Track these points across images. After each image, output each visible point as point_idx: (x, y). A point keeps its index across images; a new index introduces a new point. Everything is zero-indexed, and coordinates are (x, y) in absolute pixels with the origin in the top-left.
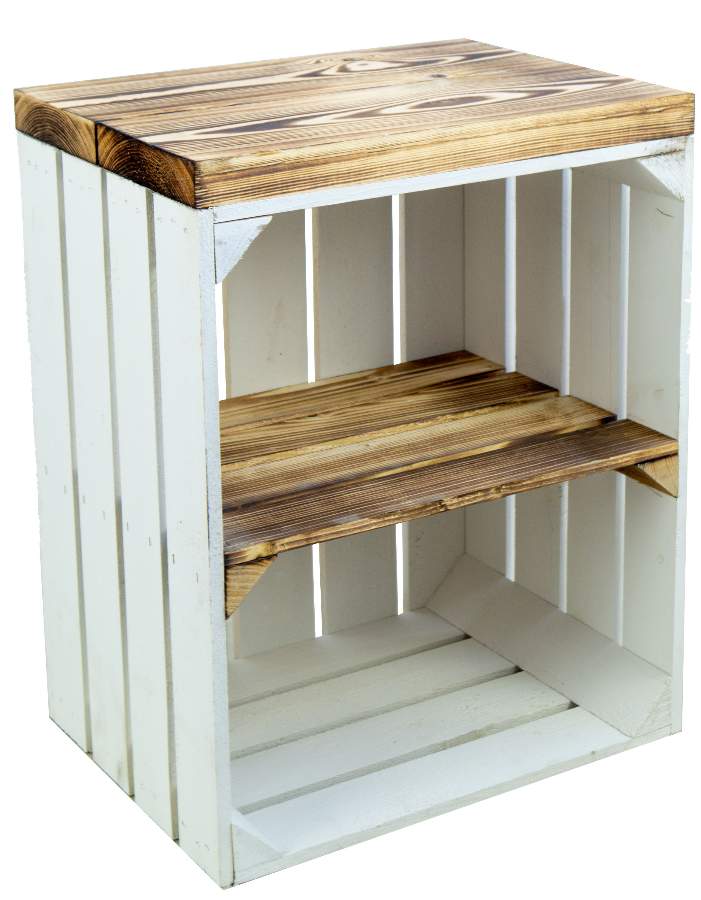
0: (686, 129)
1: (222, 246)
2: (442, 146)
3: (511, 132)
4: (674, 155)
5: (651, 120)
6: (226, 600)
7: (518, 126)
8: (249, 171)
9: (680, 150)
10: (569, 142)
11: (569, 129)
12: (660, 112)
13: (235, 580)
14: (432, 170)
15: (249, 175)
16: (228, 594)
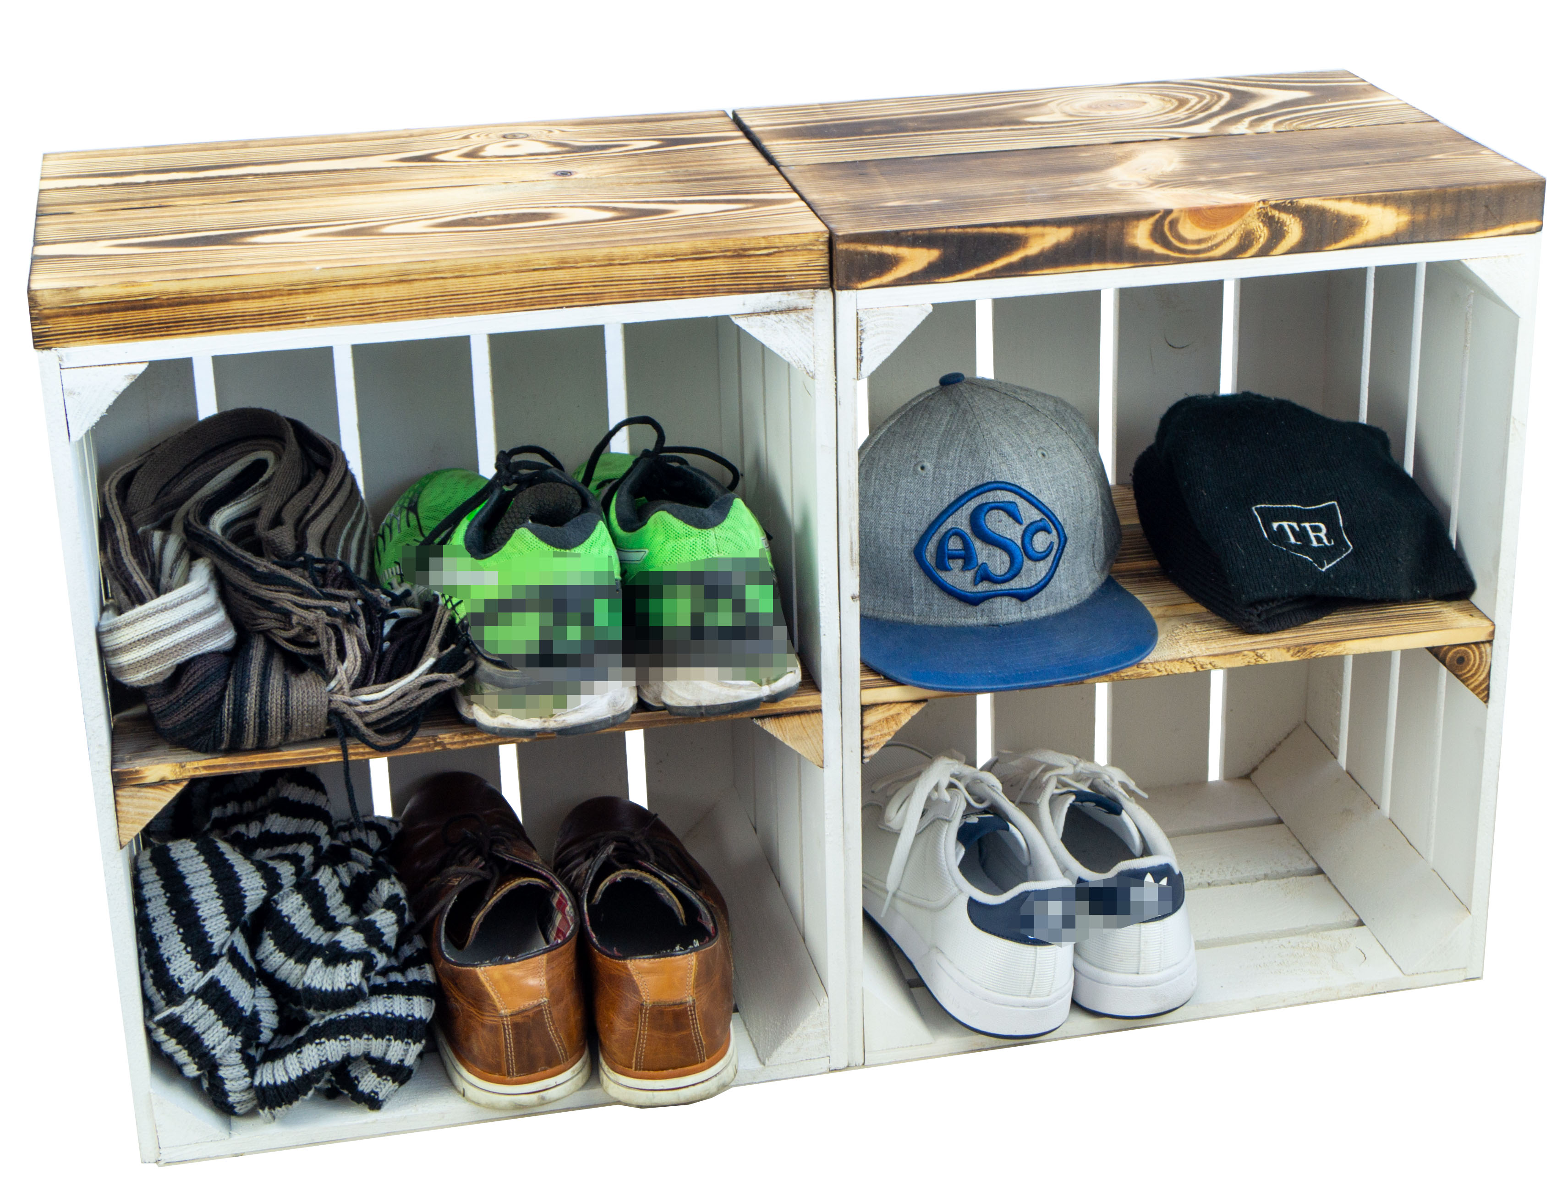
1: (75, 397)
2: (405, 286)
3: (516, 272)
4: (793, 315)
5: (754, 265)
6: (118, 826)
7: (526, 265)
8: (109, 305)
9: (804, 309)
11: (615, 272)
12: (768, 255)
13: (128, 804)
15: (110, 311)
16: (119, 819)
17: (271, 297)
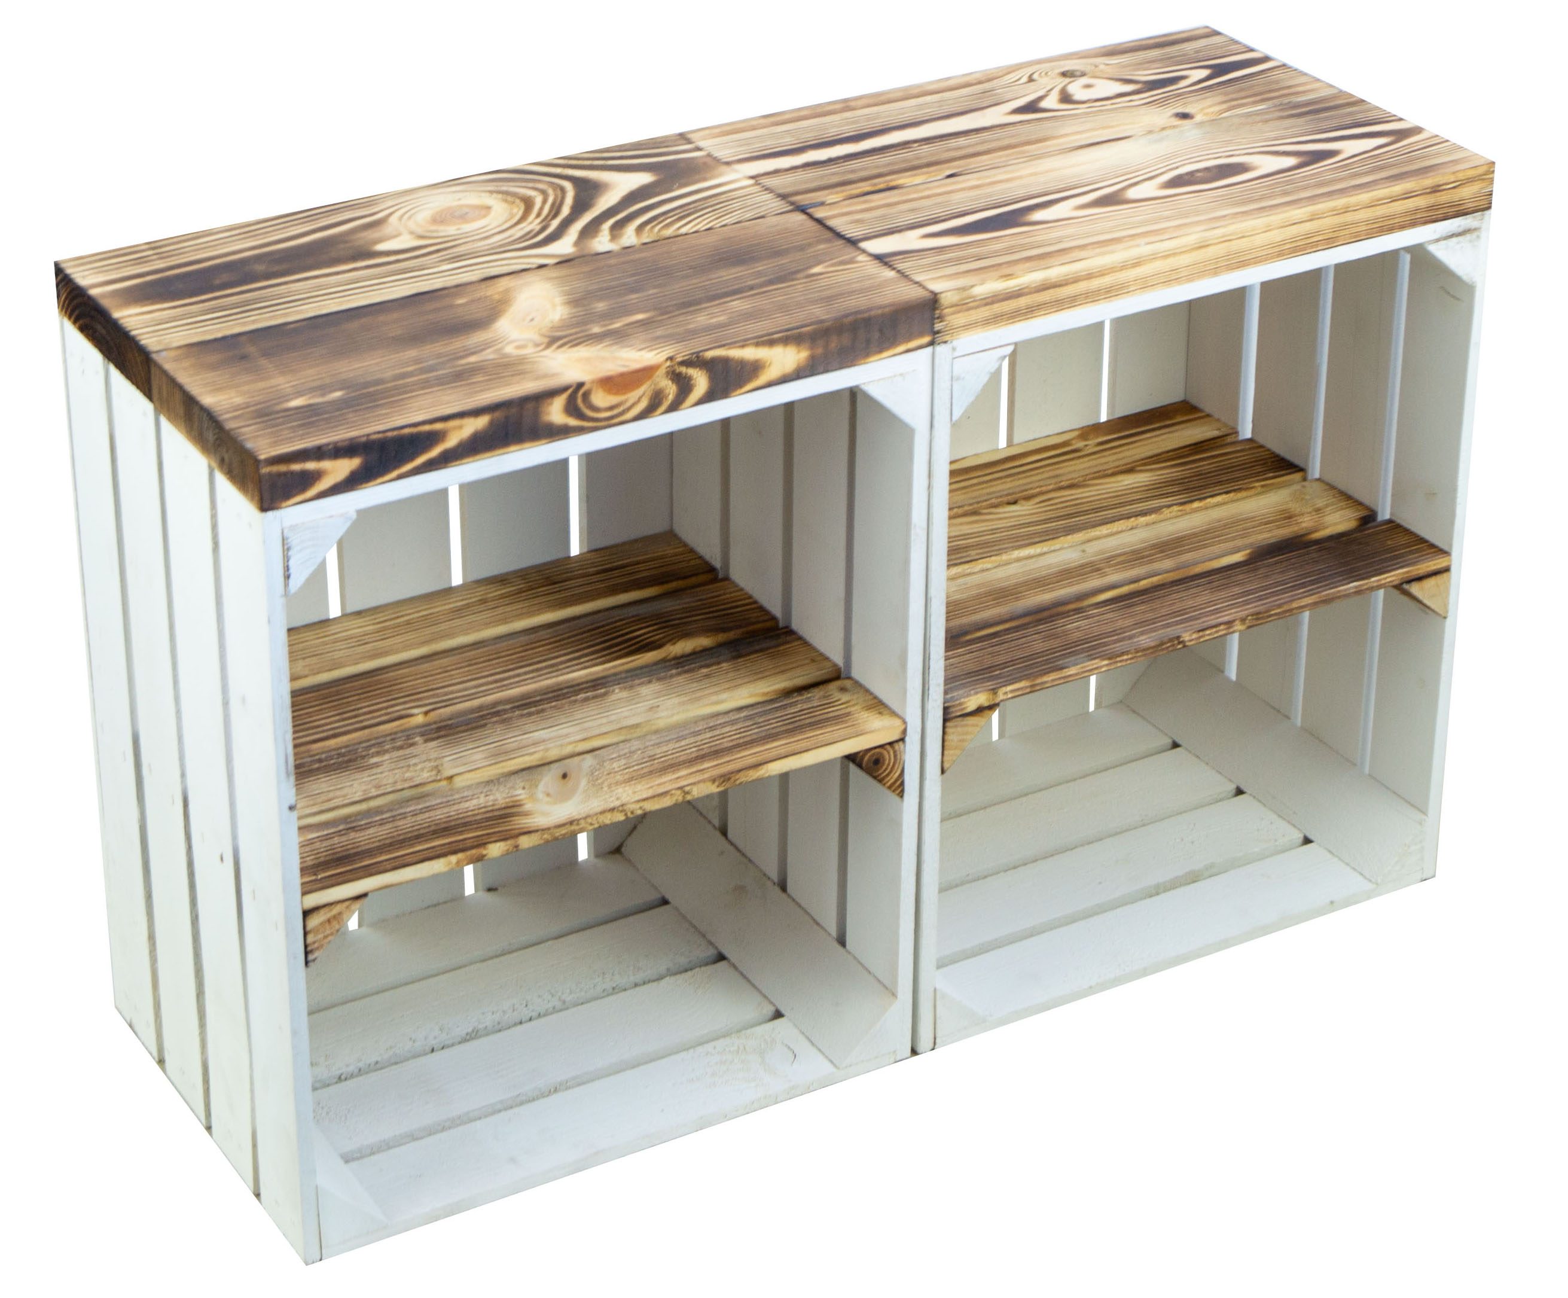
0: (1483, 203)
1: (960, 381)
2: (1203, 250)
3: (1282, 227)
4: (1468, 237)
5: (1443, 198)
6: (943, 754)
7: (1288, 221)
8: (992, 299)
9: (1475, 229)
10: (1345, 232)
11: (1349, 217)
12: (1454, 188)
13: (953, 733)
14: (1190, 278)
15: (992, 303)
16: (946, 748)
17: (1108, 274)
